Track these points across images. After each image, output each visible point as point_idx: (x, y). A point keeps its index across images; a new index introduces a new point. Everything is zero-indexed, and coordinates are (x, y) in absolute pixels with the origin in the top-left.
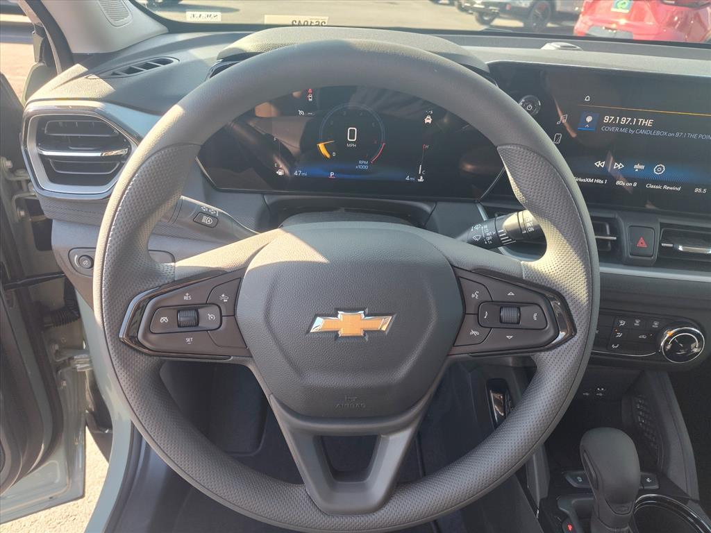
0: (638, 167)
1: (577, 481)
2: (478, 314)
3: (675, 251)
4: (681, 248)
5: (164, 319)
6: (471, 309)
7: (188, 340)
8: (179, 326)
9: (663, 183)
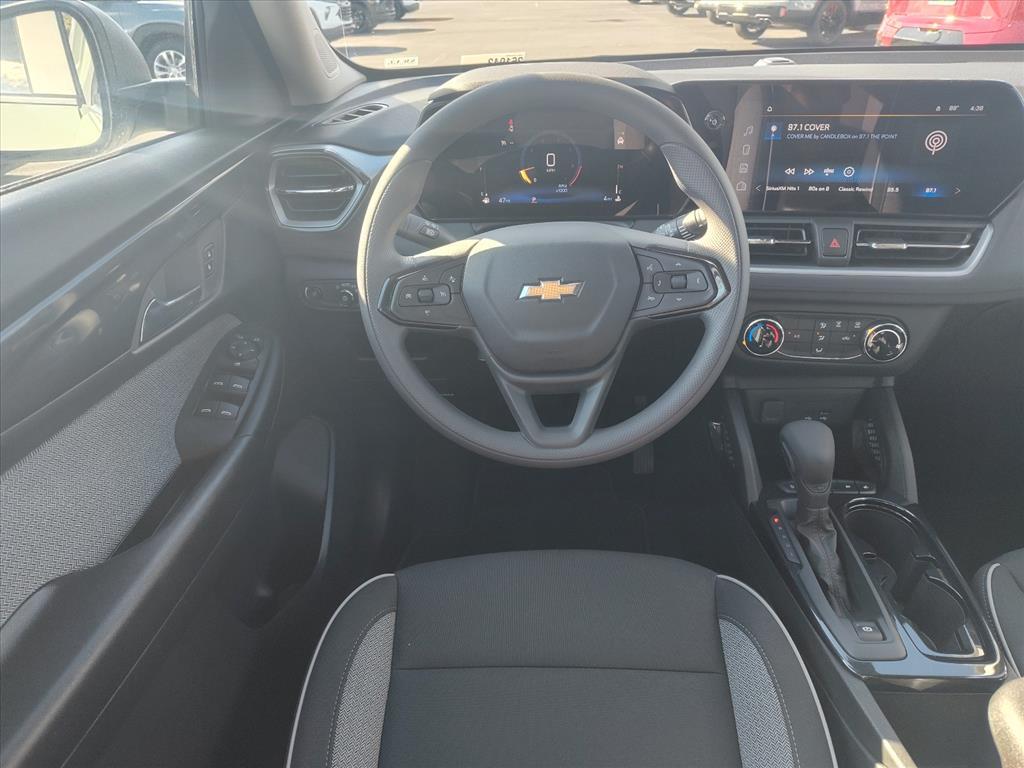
0: (828, 171)
1: (790, 488)
2: (653, 283)
3: (869, 249)
4: (874, 246)
5: (409, 296)
6: (647, 279)
7: (426, 312)
8: (420, 301)
9: (855, 185)
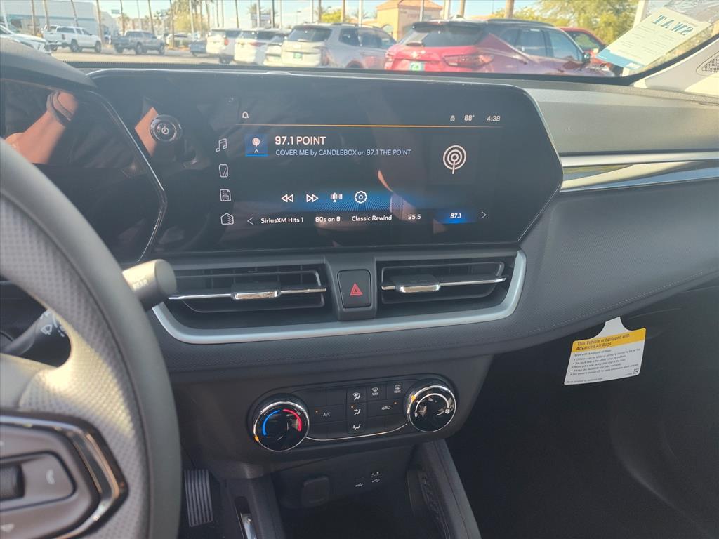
0: (335, 197)
3: (397, 293)
4: (403, 289)
9: (369, 213)
